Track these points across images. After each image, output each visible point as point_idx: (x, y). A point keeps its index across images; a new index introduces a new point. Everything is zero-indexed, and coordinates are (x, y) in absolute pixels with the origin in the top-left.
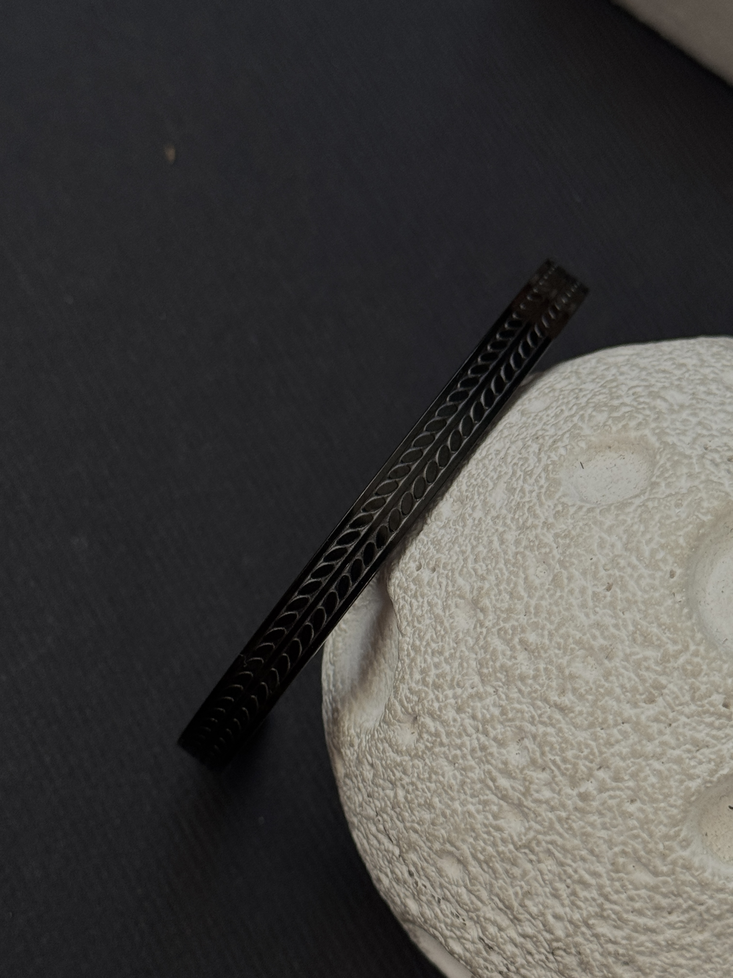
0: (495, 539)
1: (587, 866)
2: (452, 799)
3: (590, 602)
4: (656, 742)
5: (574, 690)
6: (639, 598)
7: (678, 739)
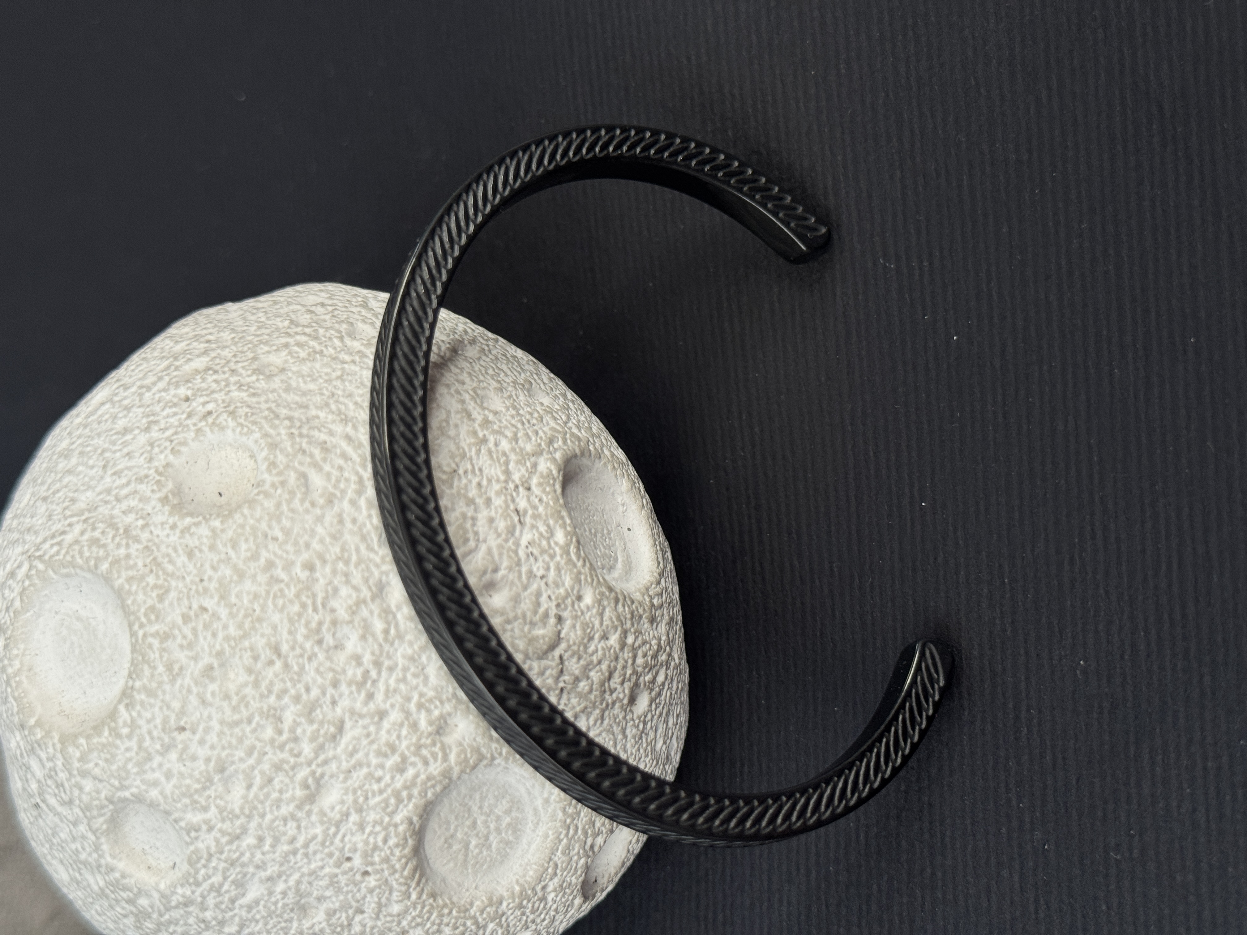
0: (267, 848)
1: (356, 515)
3: (201, 728)
4: (220, 573)
5: (256, 658)
6: (159, 703)
7: (202, 565)
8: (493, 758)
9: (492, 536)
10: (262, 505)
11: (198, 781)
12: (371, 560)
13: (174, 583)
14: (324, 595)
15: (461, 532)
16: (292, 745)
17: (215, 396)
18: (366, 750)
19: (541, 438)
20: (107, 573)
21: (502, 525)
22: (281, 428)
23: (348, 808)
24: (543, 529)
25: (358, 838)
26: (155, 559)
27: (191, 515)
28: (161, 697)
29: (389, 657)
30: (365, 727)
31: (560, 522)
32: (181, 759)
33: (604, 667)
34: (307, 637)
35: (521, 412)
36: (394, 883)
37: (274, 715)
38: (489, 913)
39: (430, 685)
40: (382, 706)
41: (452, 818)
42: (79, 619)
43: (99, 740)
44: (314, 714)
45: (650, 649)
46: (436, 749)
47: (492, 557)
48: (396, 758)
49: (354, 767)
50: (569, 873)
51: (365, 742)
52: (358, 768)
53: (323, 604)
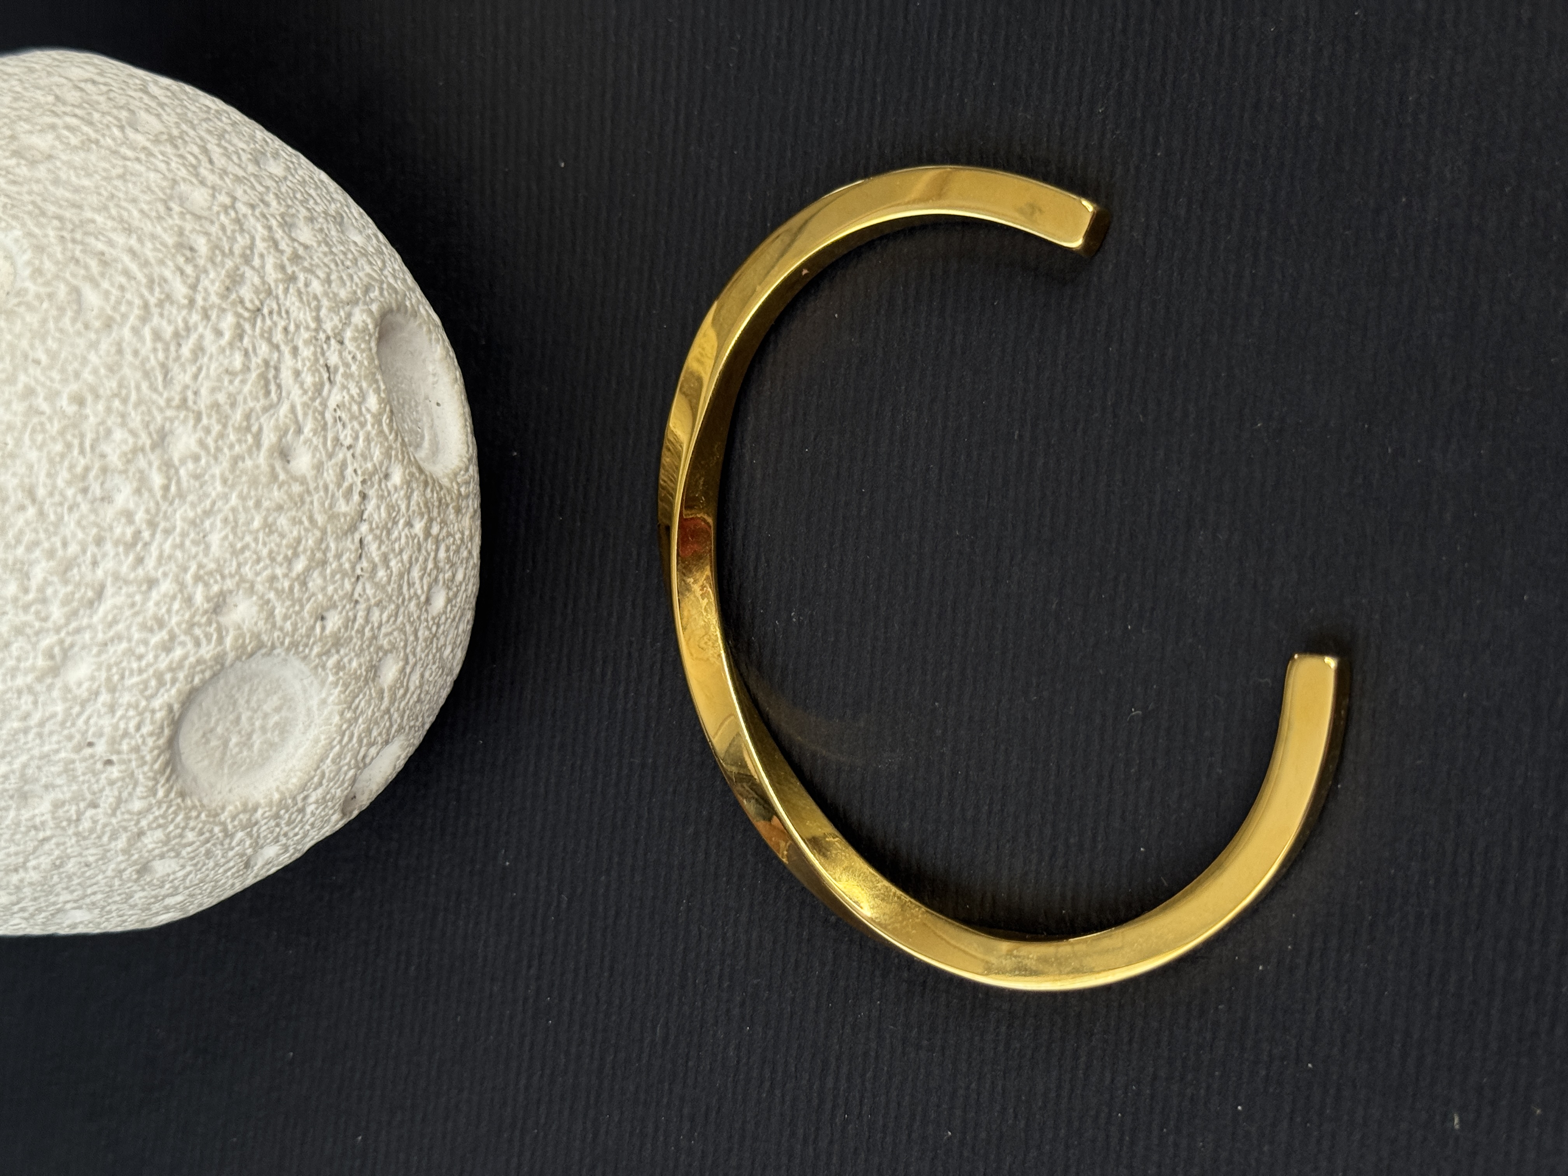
8: (273, 647)
9: (296, 392)
10: (23, 318)
12: (154, 403)
14: (94, 436)
15: (262, 382)
16: (39, 607)
19: (357, 285)
21: (309, 379)
22: (50, 229)
23: (99, 687)
24: (354, 391)
25: (106, 722)
29: (166, 518)
30: (130, 596)
31: (374, 386)
33: (405, 557)
35: (334, 250)
36: (141, 777)
37: (21, 570)
38: (241, 820)
40: (152, 573)
41: (215, 711)
44: (69, 574)
45: (453, 544)
46: (212, 629)
47: (296, 416)
48: (164, 635)
49: (112, 640)
50: (335, 784)
51: (128, 613)
52: (116, 641)
53: (93, 448)
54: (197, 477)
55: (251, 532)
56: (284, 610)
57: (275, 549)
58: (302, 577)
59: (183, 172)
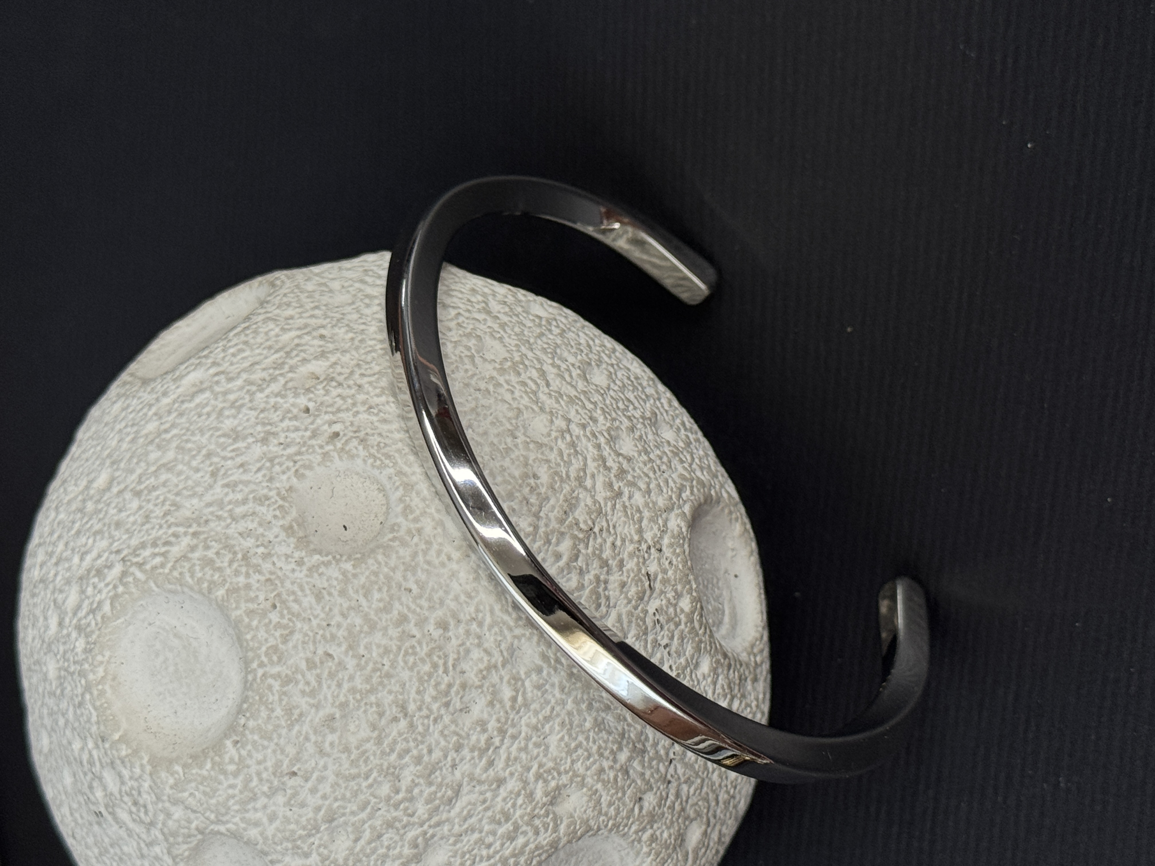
2: (570, 714)
3: (315, 776)
4: (349, 621)
5: (381, 715)
6: (272, 746)
7: (331, 610)
8: (599, 829)
9: (622, 602)
10: (397, 552)
11: (304, 828)
12: (504, 623)
13: (299, 625)
14: (456, 656)
15: (594, 597)
16: (407, 804)
17: (341, 415)
18: (480, 816)
20: (223, 600)
21: (633, 591)
24: (671, 595)
26: (279, 595)
27: (320, 553)
28: (276, 741)
29: (513, 725)
30: (481, 793)
31: (687, 587)
32: (288, 804)
34: (435, 699)
35: (652, 456)
37: (393, 773)
39: (550, 755)
40: (502, 774)
42: (176, 635)
43: (199, 772)
44: (433, 776)
46: (549, 819)
47: (622, 625)
48: (509, 826)
49: (466, 831)
51: (480, 808)
52: (469, 832)
53: (454, 666)
54: (539, 687)
55: (583, 732)
56: (609, 798)
57: (603, 745)
58: (624, 767)
59: (525, 401)
